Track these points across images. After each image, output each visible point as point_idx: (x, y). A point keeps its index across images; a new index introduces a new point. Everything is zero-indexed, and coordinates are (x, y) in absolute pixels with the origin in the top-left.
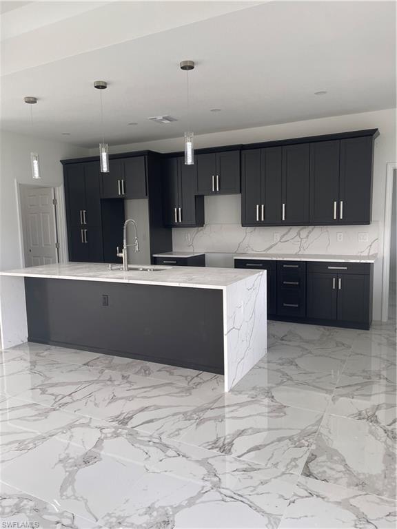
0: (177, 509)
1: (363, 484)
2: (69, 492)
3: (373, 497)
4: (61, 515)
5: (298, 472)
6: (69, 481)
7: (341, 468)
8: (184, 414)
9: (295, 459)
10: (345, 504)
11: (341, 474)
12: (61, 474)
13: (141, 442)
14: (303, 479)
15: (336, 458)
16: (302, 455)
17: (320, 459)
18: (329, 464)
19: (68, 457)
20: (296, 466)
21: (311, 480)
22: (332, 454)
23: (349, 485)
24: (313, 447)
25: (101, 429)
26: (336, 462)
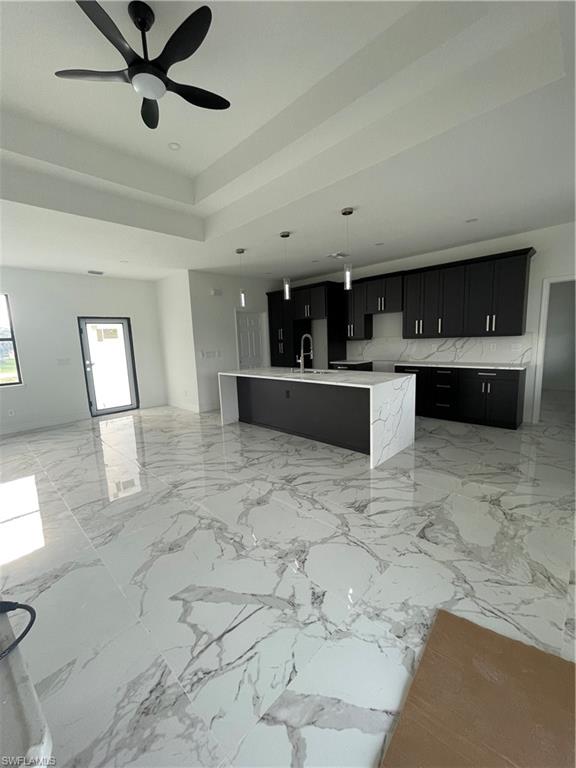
0: (312, 544)
1: (470, 553)
2: (244, 521)
3: (477, 564)
4: (235, 534)
5: (414, 534)
6: (245, 514)
7: (453, 536)
8: (335, 481)
9: (415, 524)
10: (449, 564)
11: (452, 541)
12: (241, 508)
13: (299, 497)
14: (417, 540)
15: (451, 528)
16: (422, 522)
17: (436, 527)
18: (443, 532)
19: (247, 499)
20: (414, 529)
21: (424, 540)
22: (448, 525)
23: (456, 550)
24: (434, 517)
25: (273, 483)
26: (450, 531)
